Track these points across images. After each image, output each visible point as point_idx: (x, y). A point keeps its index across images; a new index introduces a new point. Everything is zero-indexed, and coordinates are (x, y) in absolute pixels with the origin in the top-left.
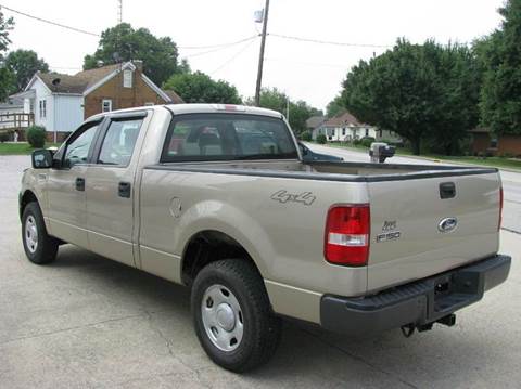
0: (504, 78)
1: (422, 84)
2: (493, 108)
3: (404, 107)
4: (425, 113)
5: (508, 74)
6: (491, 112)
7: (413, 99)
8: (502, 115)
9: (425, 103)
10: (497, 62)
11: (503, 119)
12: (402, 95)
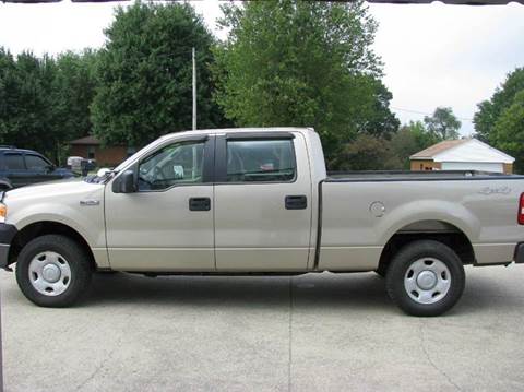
0: (120, 94)
1: (29, 96)
2: (106, 121)
3: (12, 120)
4: (34, 125)
5: (122, 90)
6: (104, 125)
7: (20, 111)
8: (116, 128)
9: (32, 115)
10: (110, 79)
11: (117, 131)
12: (8, 107)
